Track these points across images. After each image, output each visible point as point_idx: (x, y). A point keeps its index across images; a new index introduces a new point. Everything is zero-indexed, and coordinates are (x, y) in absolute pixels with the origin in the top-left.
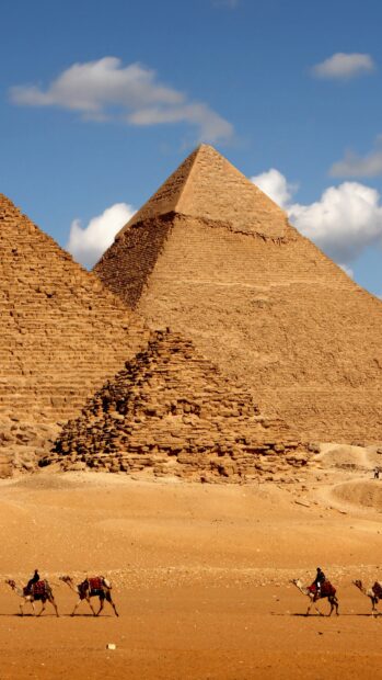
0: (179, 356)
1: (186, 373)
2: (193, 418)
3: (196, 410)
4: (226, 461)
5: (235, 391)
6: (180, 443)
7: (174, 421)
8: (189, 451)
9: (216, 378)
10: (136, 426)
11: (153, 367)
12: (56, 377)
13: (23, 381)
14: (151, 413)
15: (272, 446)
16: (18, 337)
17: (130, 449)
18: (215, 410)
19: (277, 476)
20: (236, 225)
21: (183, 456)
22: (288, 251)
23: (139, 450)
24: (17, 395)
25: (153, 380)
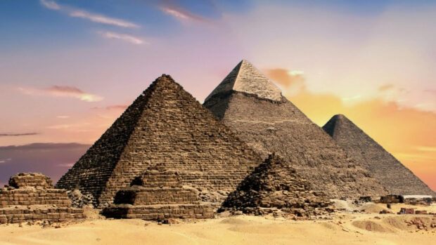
0: (279, 165)
1: (282, 173)
2: (286, 192)
3: (287, 189)
4: (301, 210)
5: (302, 180)
6: (282, 203)
7: (279, 193)
8: (286, 206)
9: (295, 175)
10: (264, 196)
11: (269, 170)
12: (216, 172)
13: (201, 173)
14: (270, 190)
15: (320, 204)
16: (198, 154)
17: (262, 206)
18: (295, 188)
19: (323, 216)
20: (259, 96)
21: (284, 209)
22: (282, 107)
23: (265, 206)
24: (200, 180)
25: (269, 176)
